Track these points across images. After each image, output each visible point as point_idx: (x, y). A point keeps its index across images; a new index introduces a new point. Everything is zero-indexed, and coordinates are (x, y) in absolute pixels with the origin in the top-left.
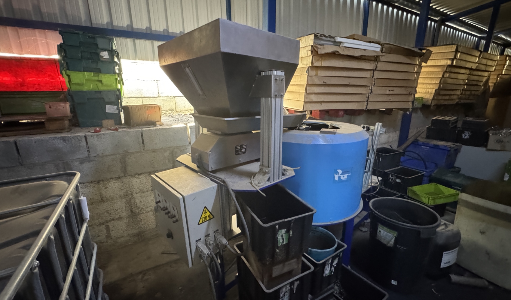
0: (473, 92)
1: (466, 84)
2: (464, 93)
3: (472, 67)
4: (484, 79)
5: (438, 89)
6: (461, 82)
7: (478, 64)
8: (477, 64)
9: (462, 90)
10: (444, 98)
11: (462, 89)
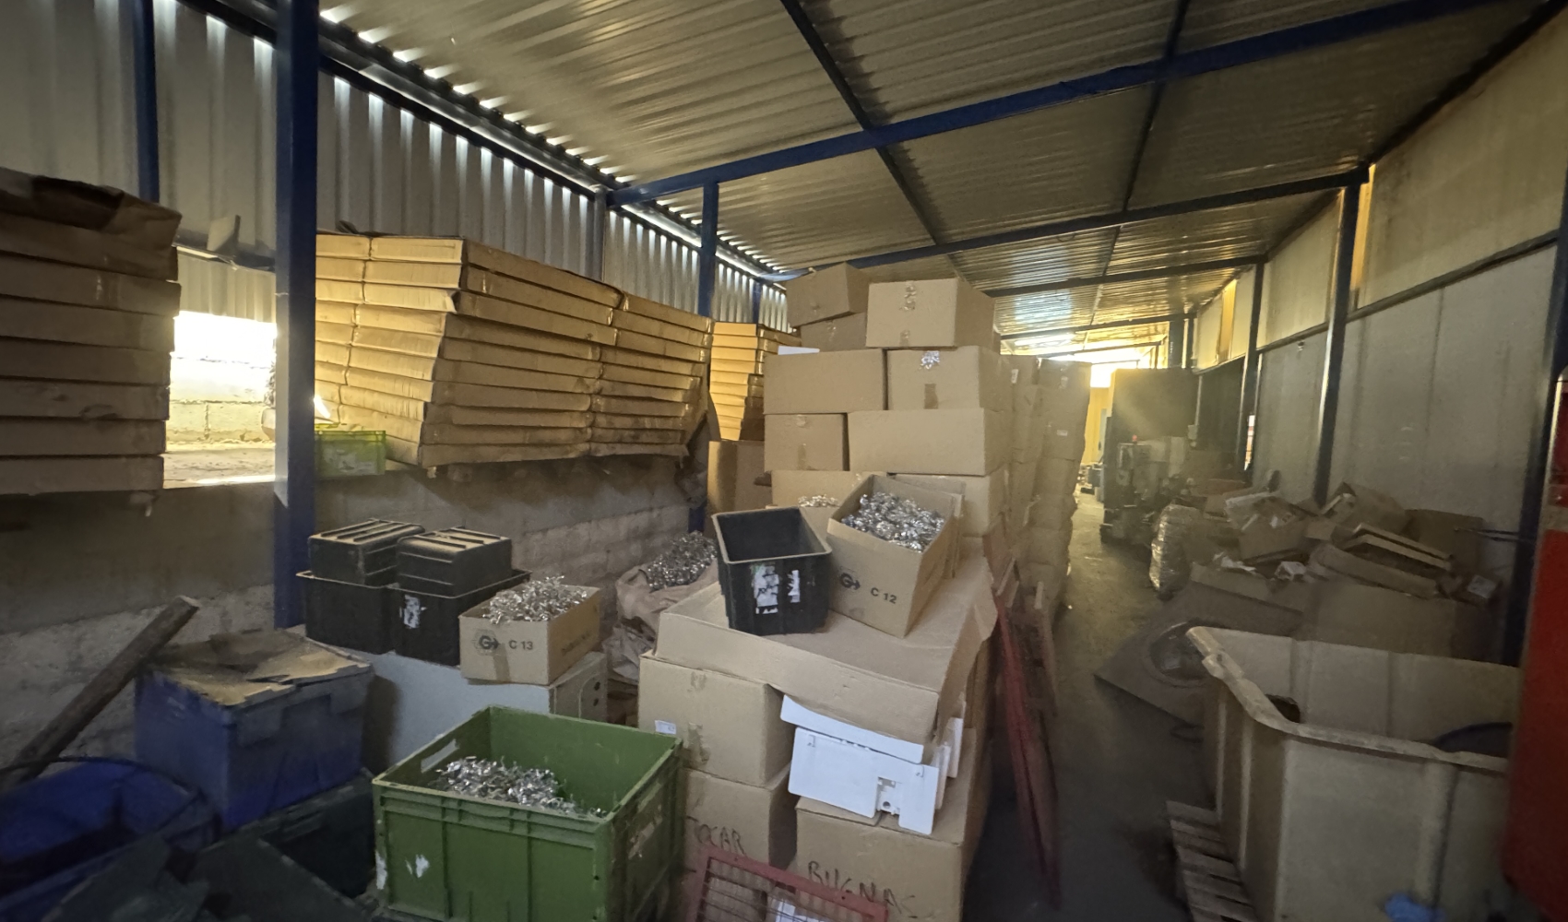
0: (647, 423)
1: (599, 393)
2: (602, 420)
3: (590, 336)
4: (687, 384)
5: (433, 402)
6: (570, 385)
7: (619, 329)
8: (616, 330)
9: (590, 410)
10: (490, 437)
11: (584, 408)
